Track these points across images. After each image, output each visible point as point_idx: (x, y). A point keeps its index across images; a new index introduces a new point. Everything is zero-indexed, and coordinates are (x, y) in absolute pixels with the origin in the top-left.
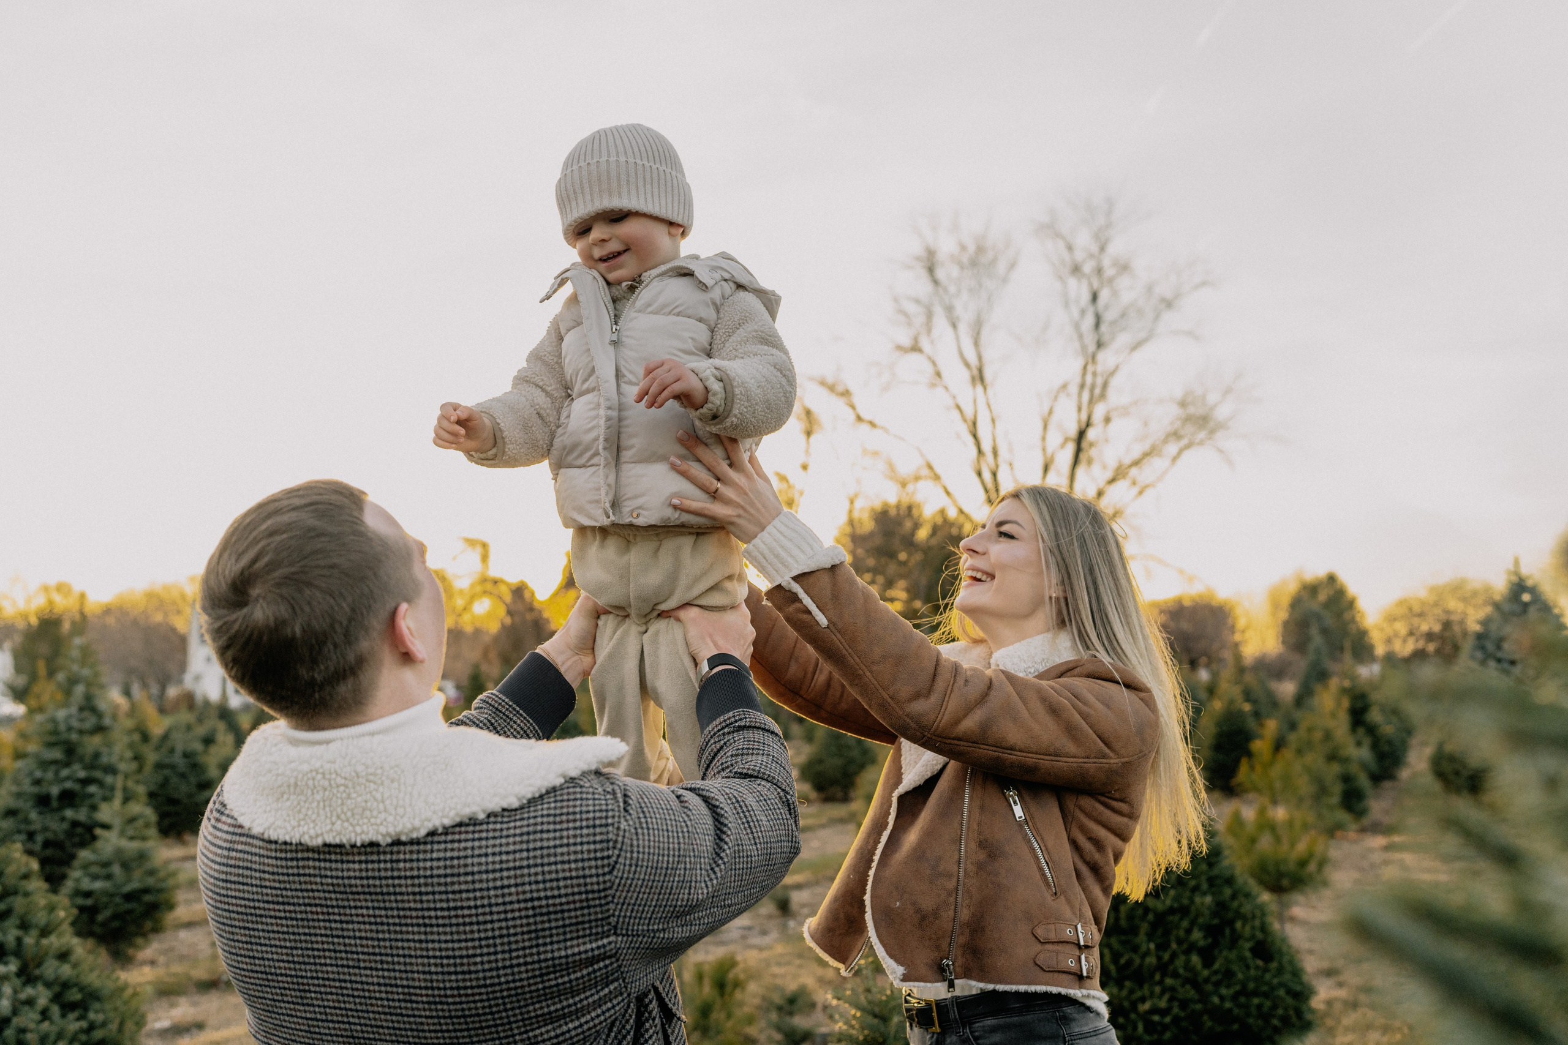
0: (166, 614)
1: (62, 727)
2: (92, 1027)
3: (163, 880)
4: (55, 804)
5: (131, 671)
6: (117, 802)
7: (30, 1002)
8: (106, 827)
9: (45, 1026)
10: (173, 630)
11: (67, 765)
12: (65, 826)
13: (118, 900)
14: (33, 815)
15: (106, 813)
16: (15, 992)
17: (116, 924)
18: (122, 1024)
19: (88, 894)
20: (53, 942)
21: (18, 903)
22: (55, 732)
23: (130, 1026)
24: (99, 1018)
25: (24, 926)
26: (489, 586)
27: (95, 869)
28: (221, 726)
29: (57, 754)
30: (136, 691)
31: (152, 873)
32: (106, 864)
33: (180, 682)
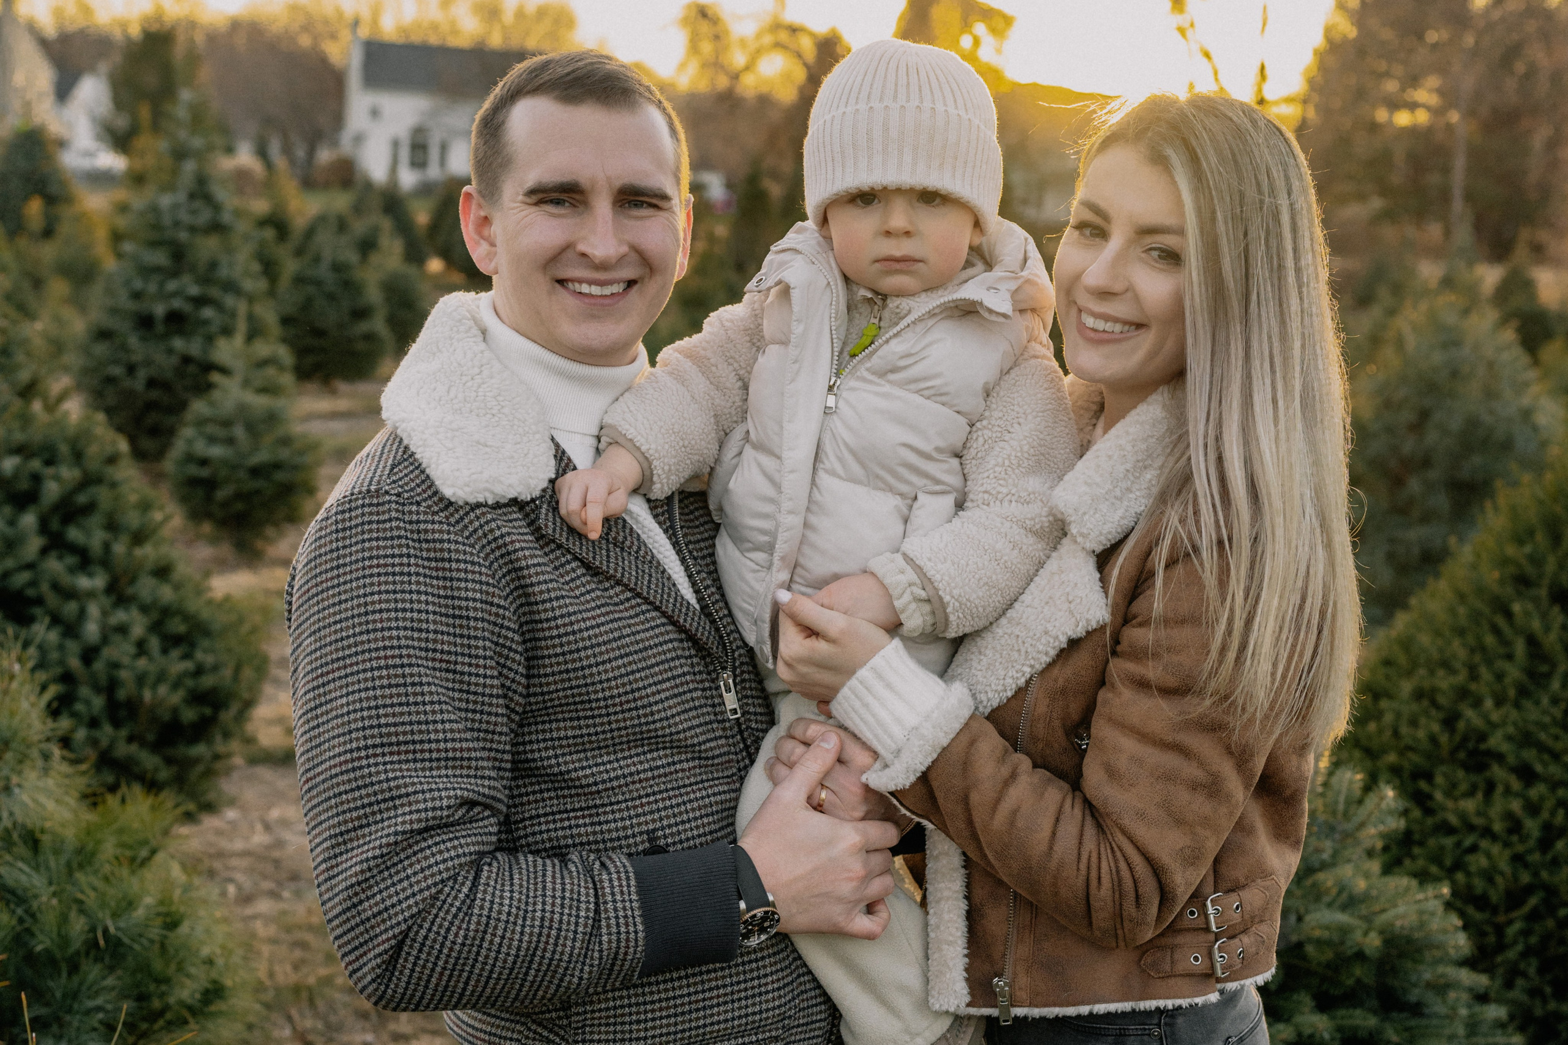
0: (315, 38)
1: (167, 220)
2: (199, 671)
3: (302, 452)
4: (160, 328)
5: (268, 121)
6: (239, 340)
7: (122, 630)
8: (224, 371)
9: (142, 663)
10: (323, 61)
11: (175, 274)
12: (174, 360)
13: (242, 474)
14: (133, 341)
15: (226, 351)
16: (105, 613)
17: (239, 506)
18: (238, 669)
19: (204, 462)
20: (147, 552)
21: (103, 495)
22: (157, 227)
23: (247, 673)
24: (209, 660)
25: (112, 526)
26: (783, 36)
27: (210, 429)
28: (386, 224)
29: (160, 258)
30: (275, 148)
31: (286, 441)
32: (227, 423)
33: (335, 143)
